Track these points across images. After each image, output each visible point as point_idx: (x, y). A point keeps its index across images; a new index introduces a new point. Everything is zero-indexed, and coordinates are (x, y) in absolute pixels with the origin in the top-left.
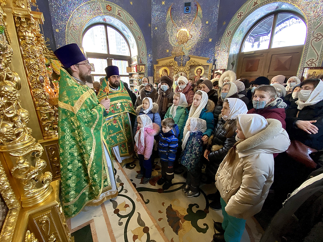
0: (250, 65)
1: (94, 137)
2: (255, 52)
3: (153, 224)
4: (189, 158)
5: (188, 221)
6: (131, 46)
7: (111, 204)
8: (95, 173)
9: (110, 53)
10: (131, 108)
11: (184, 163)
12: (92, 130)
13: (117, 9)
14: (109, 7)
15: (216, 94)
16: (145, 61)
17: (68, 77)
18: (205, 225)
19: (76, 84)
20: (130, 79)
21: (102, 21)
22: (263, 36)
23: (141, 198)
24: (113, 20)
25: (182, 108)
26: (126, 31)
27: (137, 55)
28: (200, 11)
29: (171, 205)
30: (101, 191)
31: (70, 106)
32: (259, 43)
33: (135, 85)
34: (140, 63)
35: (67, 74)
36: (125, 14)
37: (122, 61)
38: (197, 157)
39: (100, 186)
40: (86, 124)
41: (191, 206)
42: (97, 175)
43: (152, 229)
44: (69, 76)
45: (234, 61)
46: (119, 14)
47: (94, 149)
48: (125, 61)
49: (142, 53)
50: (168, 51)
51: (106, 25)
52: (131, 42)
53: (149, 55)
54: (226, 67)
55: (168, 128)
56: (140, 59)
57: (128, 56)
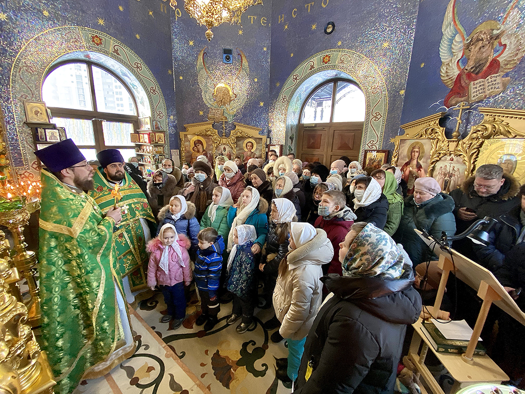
0: (312, 141)
1: (102, 267)
2: (316, 125)
3: (194, 383)
4: (237, 280)
5: (242, 367)
6: (138, 101)
7: (123, 372)
8: (104, 321)
9: (99, 110)
10: (146, 211)
11: (231, 288)
12: (98, 258)
13: (112, 43)
14: (98, 39)
15: (270, 188)
16: (164, 127)
17: (58, 185)
18: (263, 365)
19: (71, 194)
20: (138, 153)
21: (82, 57)
22: (326, 100)
23: (172, 352)
24: (104, 59)
25: (224, 208)
26: (129, 78)
27: (151, 116)
28: (245, 63)
29: (218, 351)
30: (114, 345)
31: (65, 227)
32: (323, 109)
33: (148, 164)
34: (156, 129)
35: (57, 181)
36: (126, 52)
37: (121, 124)
38: (249, 278)
39: (113, 339)
40: (90, 250)
41: (245, 345)
42: (108, 323)
43: (192, 390)
44: (60, 183)
45: (293, 135)
46: (116, 51)
47: (104, 285)
48: (127, 124)
49: (158, 113)
50: (201, 113)
51: (90, 64)
52: (138, 95)
53: (172, 117)
54: (284, 142)
55: (205, 243)
56: (157, 123)
57: (133, 115)
